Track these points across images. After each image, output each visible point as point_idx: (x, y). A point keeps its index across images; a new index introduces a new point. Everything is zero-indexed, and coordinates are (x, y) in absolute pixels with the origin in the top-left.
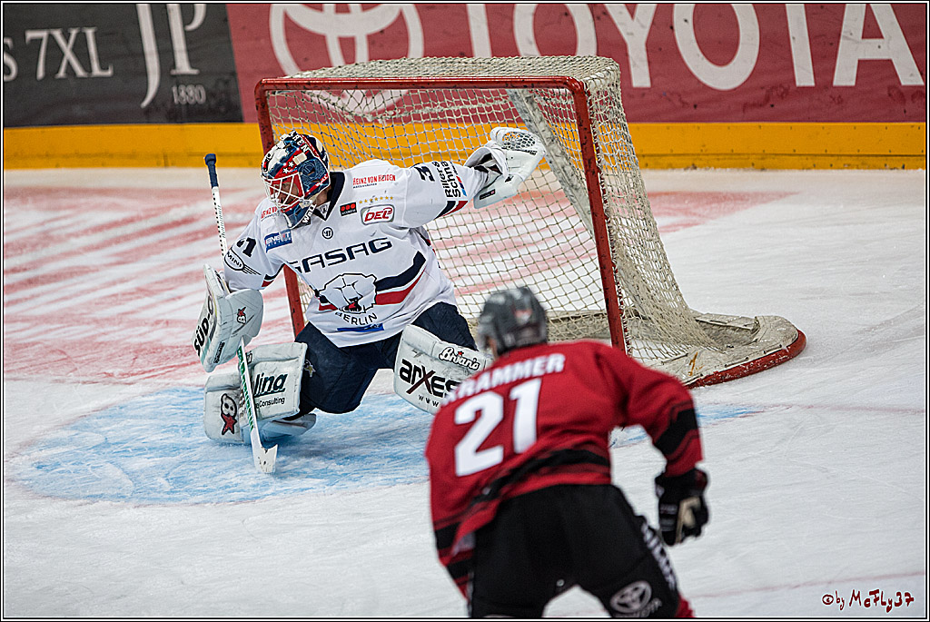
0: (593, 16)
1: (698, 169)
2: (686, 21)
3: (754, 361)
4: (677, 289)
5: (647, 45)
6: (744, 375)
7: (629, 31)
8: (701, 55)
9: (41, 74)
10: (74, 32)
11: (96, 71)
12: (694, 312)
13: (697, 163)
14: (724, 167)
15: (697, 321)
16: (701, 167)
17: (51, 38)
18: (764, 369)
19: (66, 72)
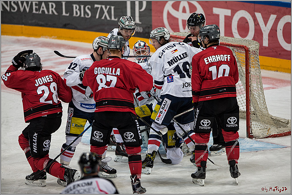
0: (255, 24)
1: (278, 72)
2: (281, 30)
3: (286, 132)
4: (267, 109)
5: (269, 34)
6: (283, 136)
7: (264, 30)
8: (284, 40)
9: (97, 17)
10: (108, 7)
11: (113, 19)
12: (271, 115)
13: (278, 70)
14: (286, 72)
15: (271, 118)
16: (279, 71)
17: (102, 8)
18: (288, 135)
19: (105, 18)
